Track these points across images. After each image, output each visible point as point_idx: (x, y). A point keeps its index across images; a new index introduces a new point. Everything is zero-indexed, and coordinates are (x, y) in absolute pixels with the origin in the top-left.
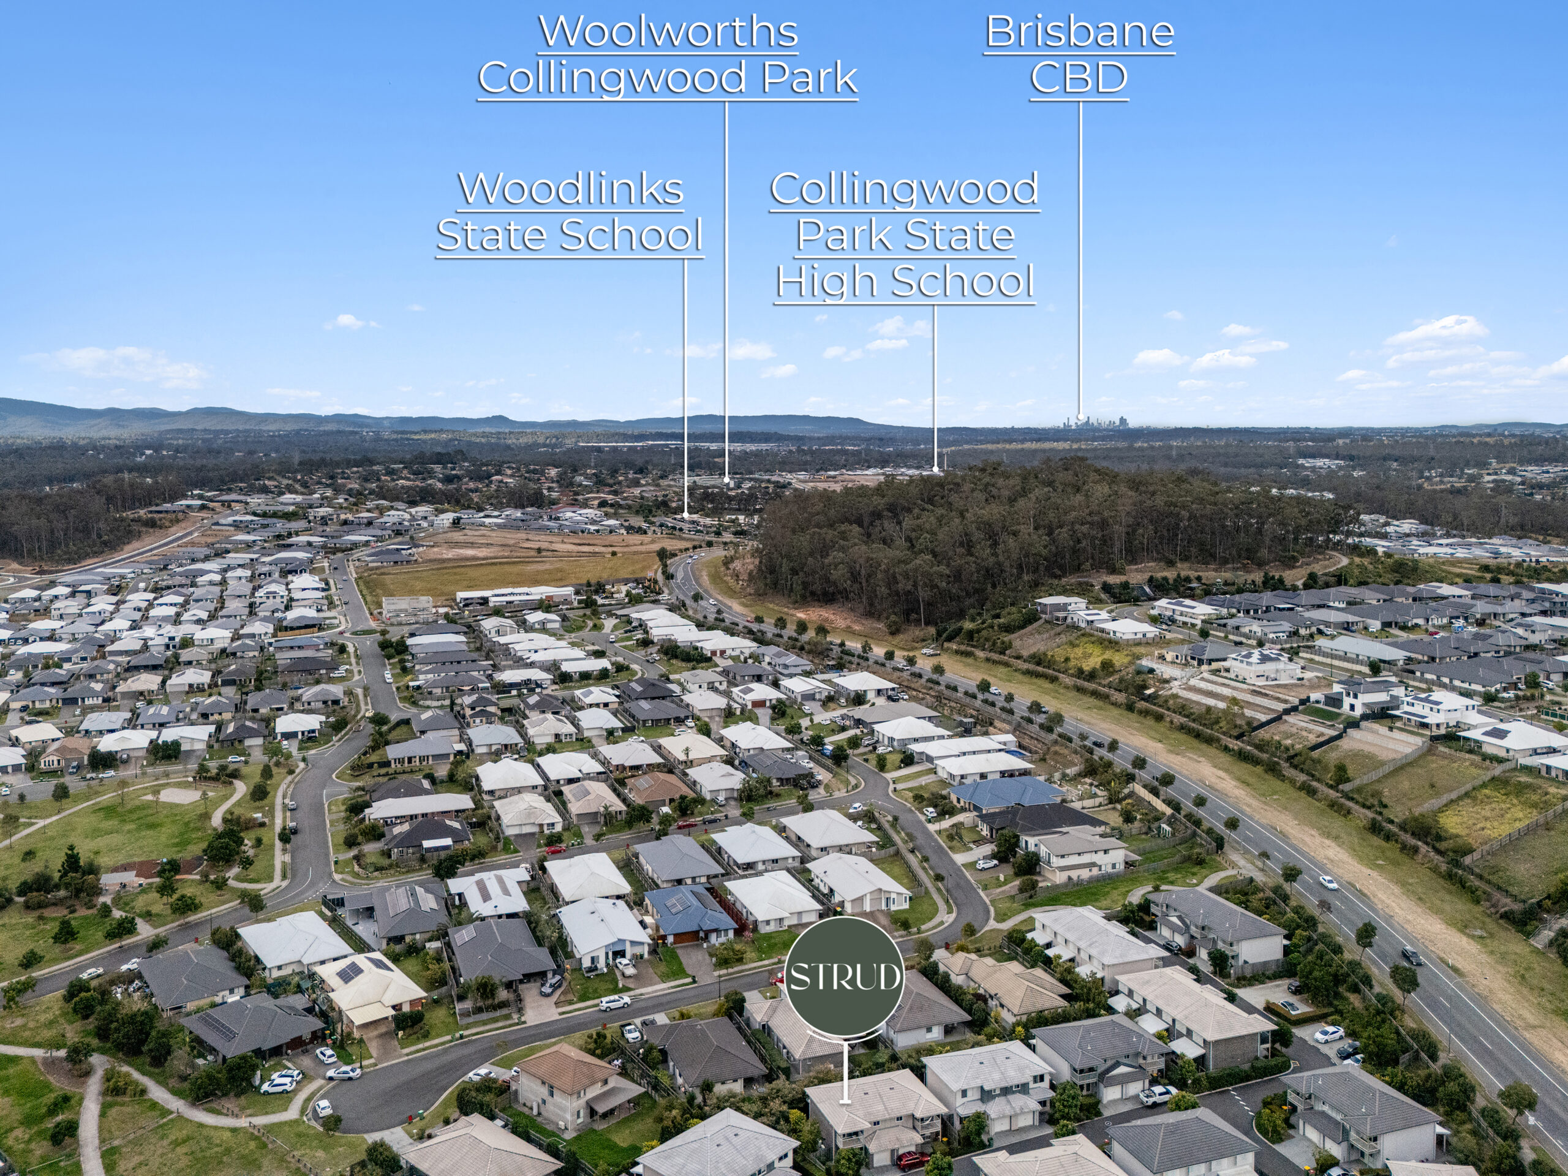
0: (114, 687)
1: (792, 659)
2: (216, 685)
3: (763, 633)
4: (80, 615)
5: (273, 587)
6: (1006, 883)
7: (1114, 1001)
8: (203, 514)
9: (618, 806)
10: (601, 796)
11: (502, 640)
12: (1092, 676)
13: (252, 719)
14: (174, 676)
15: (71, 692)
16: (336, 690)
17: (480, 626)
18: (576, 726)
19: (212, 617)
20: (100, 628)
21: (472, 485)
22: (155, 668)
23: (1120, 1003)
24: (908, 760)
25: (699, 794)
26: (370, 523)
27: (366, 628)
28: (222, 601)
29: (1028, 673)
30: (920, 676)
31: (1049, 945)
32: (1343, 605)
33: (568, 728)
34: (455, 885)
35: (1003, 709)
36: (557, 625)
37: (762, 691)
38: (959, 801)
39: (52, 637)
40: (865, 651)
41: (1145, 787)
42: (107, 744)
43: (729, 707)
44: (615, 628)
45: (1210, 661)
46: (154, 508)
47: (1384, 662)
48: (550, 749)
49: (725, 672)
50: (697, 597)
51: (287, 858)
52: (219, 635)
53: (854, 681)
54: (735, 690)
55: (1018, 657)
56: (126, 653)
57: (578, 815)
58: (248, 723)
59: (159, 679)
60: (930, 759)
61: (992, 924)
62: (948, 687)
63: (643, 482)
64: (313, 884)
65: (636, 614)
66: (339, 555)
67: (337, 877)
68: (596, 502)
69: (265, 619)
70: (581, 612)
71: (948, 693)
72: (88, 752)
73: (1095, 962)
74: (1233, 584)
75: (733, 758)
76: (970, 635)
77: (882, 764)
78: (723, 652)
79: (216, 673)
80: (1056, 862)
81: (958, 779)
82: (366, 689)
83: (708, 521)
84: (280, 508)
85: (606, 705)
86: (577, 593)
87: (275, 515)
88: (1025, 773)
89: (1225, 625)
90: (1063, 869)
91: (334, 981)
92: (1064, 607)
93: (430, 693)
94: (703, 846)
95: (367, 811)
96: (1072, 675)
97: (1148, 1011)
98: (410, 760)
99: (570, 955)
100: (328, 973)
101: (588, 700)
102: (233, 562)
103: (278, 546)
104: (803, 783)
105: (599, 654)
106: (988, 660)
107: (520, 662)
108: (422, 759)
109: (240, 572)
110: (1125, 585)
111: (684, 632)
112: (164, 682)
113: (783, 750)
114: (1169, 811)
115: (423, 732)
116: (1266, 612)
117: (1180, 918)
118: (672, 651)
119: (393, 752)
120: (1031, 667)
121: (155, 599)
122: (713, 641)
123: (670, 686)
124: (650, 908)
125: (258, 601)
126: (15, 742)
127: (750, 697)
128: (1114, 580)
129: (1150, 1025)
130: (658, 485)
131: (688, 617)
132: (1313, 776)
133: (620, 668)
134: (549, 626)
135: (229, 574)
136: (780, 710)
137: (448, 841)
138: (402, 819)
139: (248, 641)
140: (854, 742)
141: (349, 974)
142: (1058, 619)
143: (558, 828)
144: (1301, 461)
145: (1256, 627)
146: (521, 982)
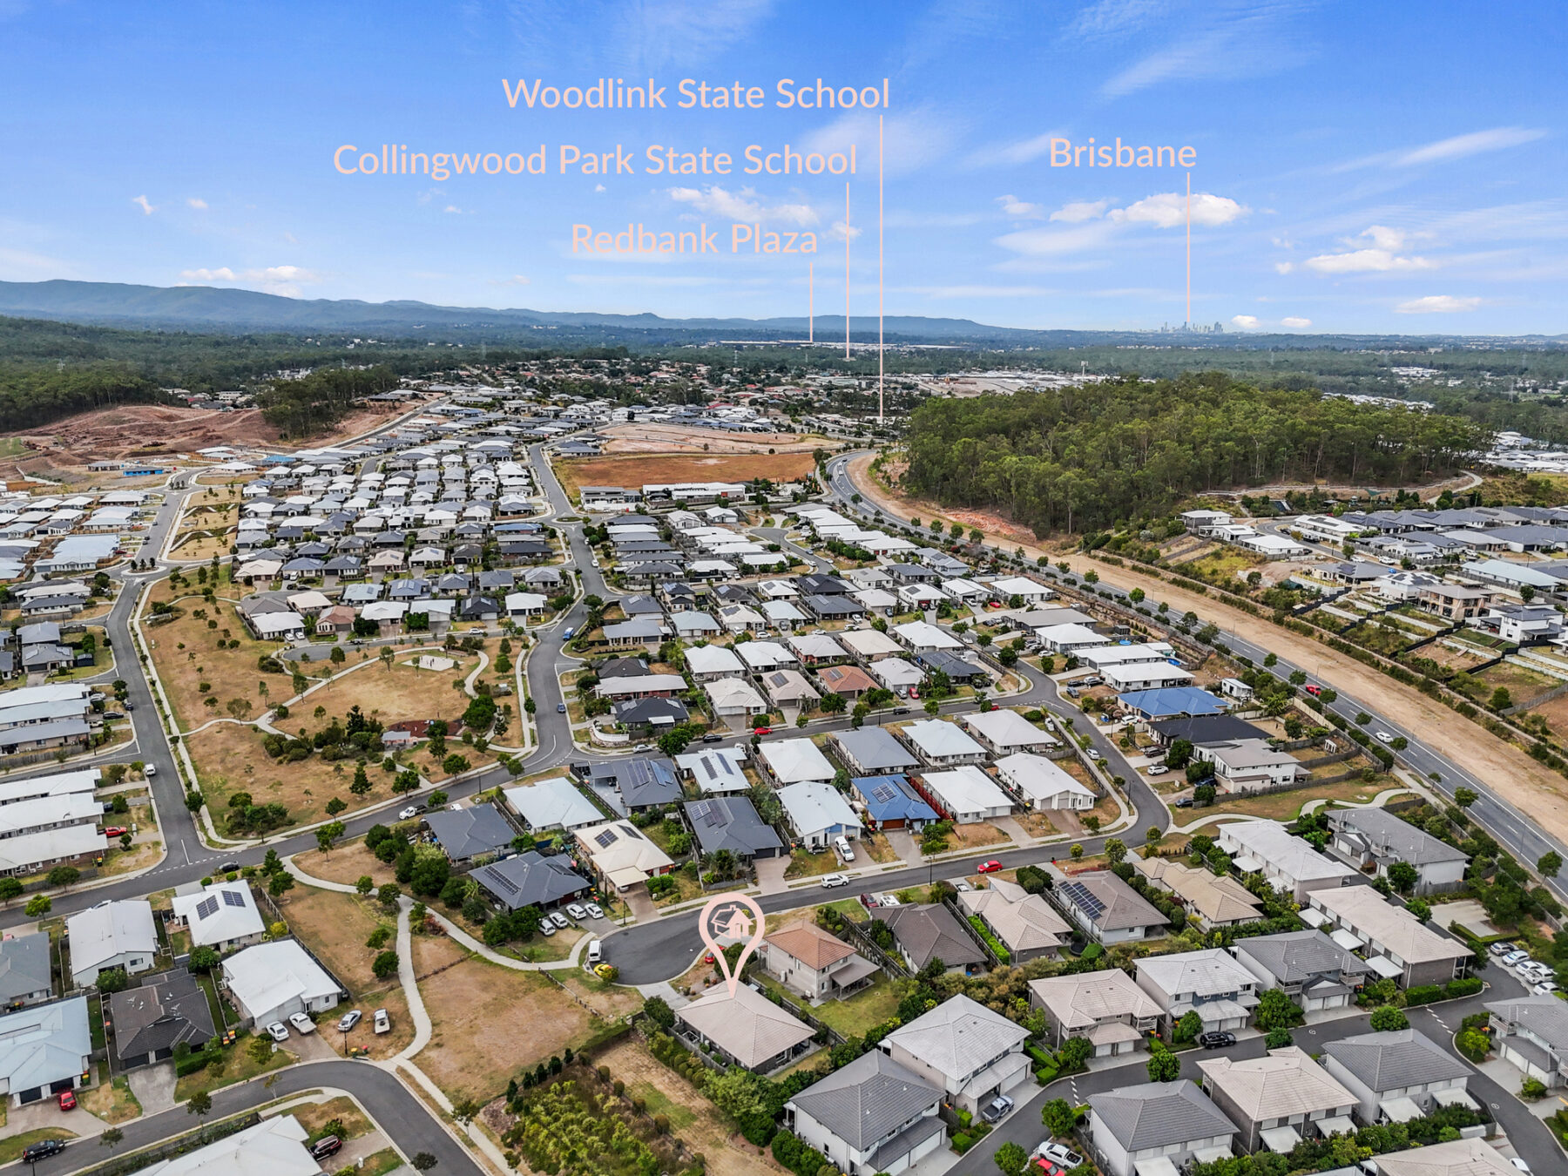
0: (366, 561)
1: (950, 562)
2: (450, 563)
3: (921, 535)
4: (326, 493)
5: (484, 473)
6: (1182, 788)
7: (1307, 915)
8: (413, 403)
9: (812, 694)
10: (798, 685)
11: (689, 532)
12: (1238, 589)
13: (484, 596)
14: (414, 553)
15: (332, 564)
16: (552, 572)
17: (667, 517)
18: (764, 615)
19: (436, 500)
20: (345, 505)
21: (633, 379)
22: (398, 545)
23: (1312, 917)
24: (1073, 663)
25: (883, 686)
26: (557, 416)
27: (570, 515)
28: (441, 483)
29: (1174, 582)
30: (1074, 583)
31: (1234, 855)
32: (1480, 526)
33: (756, 618)
34: (684, 761)
35: (1157, 618)
36: (734, 520)
37: (926, 592)
38: (1126, 706)
39: (306, 512)
40: (1019, 556)
41: (1305, 701)
42: (368, 613)
43: (899, 604)
44: (784, 524)
45: (1359, 581)
46: (374, 397)
47: (1536, 587)
48: (746, 638)
49: (890, 571)
50: (856, 499)
51: (533, 725)
52: (445, 516)
53: (1010, 585)
54: (902, 589)
55: (1166, 568)
56: (371, 529)
57: (779, 701)
58: (483, 600)
59: (402, 555)
60: (1093, 664)
61: (1173, 828)
62: (1101, 594)
63: (783, 380)
64: (557, 752)
65: (803, 511)
66: (535, 444)
67: (578, 745)
68: (747, 400)
69: (482, 503)
70: (754, 508)
71: (1101, 600)
72: (353, 619)
73: (1285, 876)
74: (1368, 501)
75: (909, 655)
76: (1118, 545)
77: (1048, 666)
78: (885, 552)
79: (450, 551)
80: (1230, 773)
81: (1123, 686)
82: (578, 572)
83: (849, 422)
84: (480, 399)
85: (787, 597)
86: (748, 490)
87: (475, 405)
88: (1184, 682)
89: (1367, 544)
90: (1237, 780)
91: (594, 846)
92: (1209, 521)
93: (633, 579)
94: (894, 736)
95: (597, 687)
96: (1220, 587)
97: (1341, 927)
98: (625, 639)
99: (793, 834)
100: (587, 836)
101: (772, 593)
102: (446, 448)
103: (482, 434)
104: (976, 679)
105: (774, 549)
106: (1134, 568)
107: (704, 553)
108: (636, 639)
109: (453, 458)
110: (1266, 500)
111: (848, 533)
112: (406, 559)
113: (954, 649)
114: (1332, 727)
115: (632, 615)
116: (1405, 531)
117: (1359, 836)
118: (837, 548)
119: (609, 632)
120: (1178, 577)
121: (386, 479)
122: (875, 541)
123: (841, 582)
124: (857, 794)
125: (473, 485)
126: (292, 608)
127: (916, 597)
128: (1254, 493)
129: (1345, 940)
130: (797, 384)
131: (848, 517)
132: (1472, 699)
133: (795, 563)
134: (727, 520)
135: (444, 459)
136: (945, 609)
137: (670, 719)
138: (627, 697)
139: (472, 523)
140: (1019, 644)
141: (606, 840)
142: (1203, 532)
143: (763, 711)
144: (1395, 370)
145: (1400, 547)
146: (754, 857)
